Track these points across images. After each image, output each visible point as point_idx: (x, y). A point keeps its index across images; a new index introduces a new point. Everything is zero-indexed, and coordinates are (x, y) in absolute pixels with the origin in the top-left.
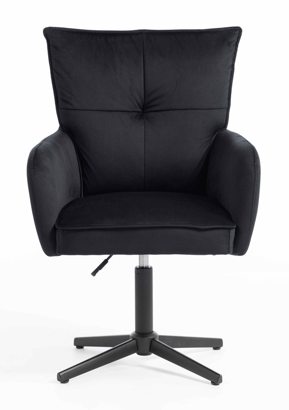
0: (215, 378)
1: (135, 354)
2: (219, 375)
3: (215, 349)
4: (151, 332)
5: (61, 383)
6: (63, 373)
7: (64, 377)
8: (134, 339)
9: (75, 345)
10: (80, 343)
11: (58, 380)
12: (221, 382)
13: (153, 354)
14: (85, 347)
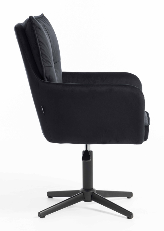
0: (129, 215)
1: (83, 201)
2: (132, 213)
3: (128, 198)
4: (92, 189)
5: (41, 218)
6: (42, 212)
7: (42, 215)
8: (82, 192)
9: (47, 196)
10: (51, 195)
11: (39, 216)
12: (133, 217)
13: (93, 201)
14: (53, 197)
